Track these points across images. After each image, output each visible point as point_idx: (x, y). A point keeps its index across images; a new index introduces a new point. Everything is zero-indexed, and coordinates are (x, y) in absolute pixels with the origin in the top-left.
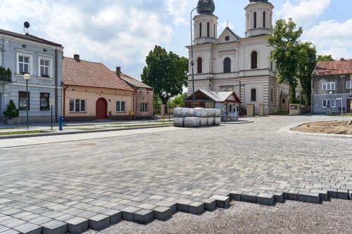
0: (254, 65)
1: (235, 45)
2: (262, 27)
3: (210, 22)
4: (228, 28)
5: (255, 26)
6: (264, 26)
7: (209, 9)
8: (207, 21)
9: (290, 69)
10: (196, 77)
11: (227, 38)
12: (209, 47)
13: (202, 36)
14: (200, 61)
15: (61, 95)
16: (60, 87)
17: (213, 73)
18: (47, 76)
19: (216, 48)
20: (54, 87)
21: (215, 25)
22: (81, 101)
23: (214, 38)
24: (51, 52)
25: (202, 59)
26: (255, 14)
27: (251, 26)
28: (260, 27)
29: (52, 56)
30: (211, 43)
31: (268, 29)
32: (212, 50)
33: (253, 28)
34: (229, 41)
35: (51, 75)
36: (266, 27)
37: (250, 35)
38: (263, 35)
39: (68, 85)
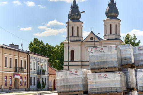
1: (98, 43)
3: (79, 26)
4: (92, 32)
5: (111, 33)
6: (116, 33)
7: (78, 17)
8: (77, 26)
10: (70, 63)
11: (92, 39)
12: (79, 43)
13: (74, 35)
14: (72, 52)
15: (48, 78)
16: (48, 76)
17: (81, 61)
18: (46, 71)
19: (84, 44)
20: (47, 75)
21: (82, 28)
22: (51, 81)
23: (81, 37)
24: (46, 61)
25: (74, 51)
26: (111, 25)
27: (108, 33)
28: (114, 34)
29: (46, 62)
30: (80, 41)
31: (118, 35)
32: (81, 45)
33: (109, 34)
34: (93, 40)
35: (46, 70)
36: (117, 34)
37: (108, 39)
38: (116, 39)
39: (50, 75)
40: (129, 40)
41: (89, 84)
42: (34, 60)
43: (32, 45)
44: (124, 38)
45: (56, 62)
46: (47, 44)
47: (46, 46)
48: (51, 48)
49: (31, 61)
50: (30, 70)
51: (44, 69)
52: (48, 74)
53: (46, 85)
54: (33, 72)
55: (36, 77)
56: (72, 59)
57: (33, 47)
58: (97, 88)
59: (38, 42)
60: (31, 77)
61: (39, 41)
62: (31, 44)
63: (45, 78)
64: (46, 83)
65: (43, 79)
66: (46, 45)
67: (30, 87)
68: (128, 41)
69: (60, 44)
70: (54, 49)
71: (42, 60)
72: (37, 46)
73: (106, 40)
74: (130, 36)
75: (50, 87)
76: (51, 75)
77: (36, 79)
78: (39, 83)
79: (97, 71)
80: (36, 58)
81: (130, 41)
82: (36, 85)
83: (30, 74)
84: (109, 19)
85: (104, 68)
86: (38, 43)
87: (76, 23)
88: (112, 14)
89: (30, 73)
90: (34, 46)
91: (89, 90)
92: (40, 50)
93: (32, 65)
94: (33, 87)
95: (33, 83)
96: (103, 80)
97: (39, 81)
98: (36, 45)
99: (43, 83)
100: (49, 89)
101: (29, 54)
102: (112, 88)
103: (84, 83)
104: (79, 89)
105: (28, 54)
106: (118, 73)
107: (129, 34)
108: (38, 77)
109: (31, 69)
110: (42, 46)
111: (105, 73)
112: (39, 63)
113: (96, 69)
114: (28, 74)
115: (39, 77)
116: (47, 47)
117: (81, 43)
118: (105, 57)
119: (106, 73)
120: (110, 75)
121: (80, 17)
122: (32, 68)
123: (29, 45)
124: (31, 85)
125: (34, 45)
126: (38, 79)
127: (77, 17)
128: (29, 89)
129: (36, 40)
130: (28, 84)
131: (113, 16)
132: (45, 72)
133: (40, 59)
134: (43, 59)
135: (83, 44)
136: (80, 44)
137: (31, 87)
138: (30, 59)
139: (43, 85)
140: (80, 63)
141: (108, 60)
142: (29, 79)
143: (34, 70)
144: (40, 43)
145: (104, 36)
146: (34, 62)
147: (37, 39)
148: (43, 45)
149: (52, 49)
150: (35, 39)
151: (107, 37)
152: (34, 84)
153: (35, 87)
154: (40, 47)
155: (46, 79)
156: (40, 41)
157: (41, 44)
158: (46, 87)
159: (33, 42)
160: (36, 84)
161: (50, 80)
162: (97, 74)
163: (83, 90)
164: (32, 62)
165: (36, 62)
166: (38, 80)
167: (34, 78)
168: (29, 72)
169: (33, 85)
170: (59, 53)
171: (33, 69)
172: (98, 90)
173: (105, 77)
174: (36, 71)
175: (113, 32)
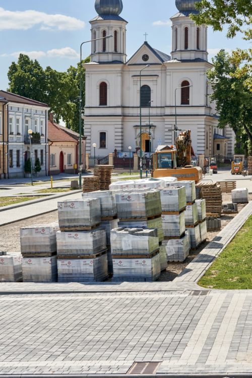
0: (185, 98)
1: (158, 68)
2: (196, 49)
3: (118, 30)
4: (146, 43)
5: (186, 47)
6: (198, 47)
8: (114, 29)
9: (235, 113)
10: (99, 111)
11: (145, 58)
12: (118, 67)
13: (107, 50)
14: (103, 87)
15: (47, 151)
16: (47, 144)
17: (123, 107)
18: (42, 135)
19: (128, 70)
20: (45, 144)
21: (124, 34)
22: (53, 156)
23: (123, 54)
24: (44, 113)
25: (108, 84)
26: (186, 30)
27: (181, 46)
28: (193, 49)
29: (45, 116)
30: (121, 62)
31: (203, 51)
32: (122, 72)
33: (183, 49)
34: (149, 61)
35: (44, 134)
36: (200, 49)
37: (180, 59)
38: (197, 60)
39: (52, 142)
40: (224, 64)
41: (58, 244)
42: (17, 113)
43: (16, 70)
44: (212, 58)
45: (68, 106)
46: (49, 69)
47: (47, 73)
48: (57, 76)
49: (10, 116)
50: (10, 136)
51: (38, 131)
52: (49, 140)
53: (44, 165)
54: (15, 140)
55: (21, 149)
56: (103, 101)
57: (16, 74)
58: (67, 250)
59: (29, 63)
60: (11, 151)
61: (30, 60)
62: (13, 68)
63: (42, 151)
64: (44, 159)
65: (36, 151)
66: (47, 71)
67: (9, 172)
68: (222, 66)
69: (78, 64)
70: (65, 78)
71: (33, 112)
72: (25, 73)
73: (175, 61)
74: (226, 56)
75: (51, 169)
76: (54, 144)
77: (21, 153)
78: (27, 161)
79: (67, 229)
80: (20, 110)
81: (227, 65)
82: (21, 167)
83: (9, 144)
84: (183, 15)
85: (75, 226)
86: (29, 66)
87: (111, 24)
88: (190, 5)
89: (8, 142)
90: (20, 72)
91: (58, 252)
92: (32, 81)
93: (13, 125)
94: (15, 171)
95: (15, 163)
96: (73, 240)
97: (28, 158)
98: (25, 70)
99: (37, 160)
100: (49, 171)
101: (6, 103)
102: (83, 250)
103: (52, 243)
104: (47, 251)
105: (4, 103)
106: (90, 233)
107: (224, 50)
108: (26, 150)
109: (12, 133)
110: (37, 73)
111: (75, 233)
112: (27, 118)
113: (66, 227)
114: (5, 143)
115: (28, 148)
116: (48, 75)
117: (123, 68)
118: (76, 214)
119: (77, 233)
120: (81, 235)
121: (121, 10)
122: (14, 130)
123: (9, 69)
124: (11, 166)
125: (19, 69)
126: (26, 152)
127: (114, 10)
128: (7, 175)
129: (24, 60)
130: (4, 166)
131: (191, 8)
132: (41, 137)
133: (29, 111)
134: (36, 111)
135: (126, 68)
136: (120, 69)
137: (11, 171)
138: (9, 113)
139: (36, 165)
140: (119, 111)
141: (79, 217)
142: (7, 154)
143: (18, 134)
144: (32, 65)
145: (172, 52)
146: (18, 117)
147: (27, 57)
148: (39, 69)
149: (60, 79)
150: (21, 56)
151: (178, 56)
152: (18, 165)
153: (20, 170)
154: (33, 76)
155: (44, 152)
156: (34, 61)
157: (34, 67)
158: (43, 168)
159: (16, 63)
160: (21, 163)
161: (51, 152)
162: (67, 234)
163: (50, 252)
164: (14, 118)
165: (21, 118)
166: (26, 155)
167: (18, 151)
168: (6, 139)
169: (15, 167)
170: (75, 86)
171: (14, 134)
172: (68, 252)
173: (75, 237)
174: (21, 138)
175: (192, 45)
